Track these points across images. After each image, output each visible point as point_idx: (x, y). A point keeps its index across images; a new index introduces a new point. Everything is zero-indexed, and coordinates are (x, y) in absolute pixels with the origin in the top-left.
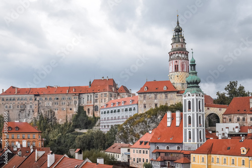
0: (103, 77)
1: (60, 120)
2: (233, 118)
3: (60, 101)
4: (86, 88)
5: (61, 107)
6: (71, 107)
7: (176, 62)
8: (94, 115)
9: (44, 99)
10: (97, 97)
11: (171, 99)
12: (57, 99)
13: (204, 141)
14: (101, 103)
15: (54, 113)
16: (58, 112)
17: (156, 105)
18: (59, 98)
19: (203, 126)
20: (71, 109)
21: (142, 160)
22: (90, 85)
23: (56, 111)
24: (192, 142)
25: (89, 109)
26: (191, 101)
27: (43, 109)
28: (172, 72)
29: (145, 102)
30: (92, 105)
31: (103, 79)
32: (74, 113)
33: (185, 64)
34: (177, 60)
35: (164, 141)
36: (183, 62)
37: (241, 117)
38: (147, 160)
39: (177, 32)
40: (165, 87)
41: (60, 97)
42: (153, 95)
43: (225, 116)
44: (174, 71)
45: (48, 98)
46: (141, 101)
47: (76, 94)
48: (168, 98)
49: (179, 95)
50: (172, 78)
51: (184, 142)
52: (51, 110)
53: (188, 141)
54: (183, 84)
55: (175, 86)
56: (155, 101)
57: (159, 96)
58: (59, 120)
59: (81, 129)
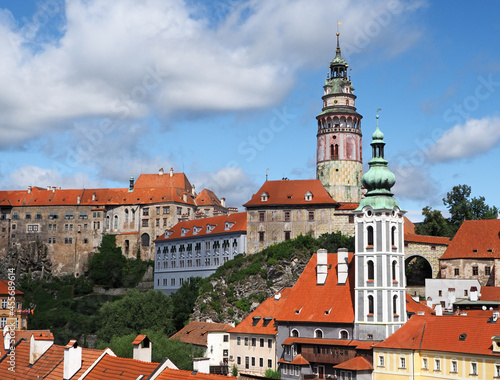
0: (162, 170)
1: (61, 265)
2: (464, 266)
3: (61, 222)
4: (121, 192)
5: (64, 236)
6: (85, 236)
7: (334, 137)
8: (139, 256)
9: (23, 216)
10: (146, 214)
11: (322, 222)
12: (55, 217)
13: (403, 320)
14: (156, 229)
15: (46, 249)
16: (56, 248)
17: (287, 234)
18: (59, 214)
19: (401, 285)
20: (86, 241)
21: (257, 362)
22: (132, 187)
23: (51, 245)
24: (375, 321)
25: (127, 242)
26: (374, 226)
27: (20, 241)
28: (324, 161)
29: (261, 227)
30: (135, 233)
31: (161, 173)
32: (94, 251)
33: (353, 142)
34: (336, 135)
35: (310, 319)
36: (349, 139)
37: (482, 266)
38: (270, 361)
39: (336, 70)
40: (309, 194)
41: (61, 212)
42: (280, 213)
43: (444, 263)
44: (328, 158)
45: (33, 215)
46: (252, 225)
47: (98, 206)
48: (315, 218)
49: (341, 212)
50: (325, 174)
51: (356, 321)
52: (38, 243)
53: (366, 318)
54: (349, 188)
55: (331, 191)
56: (286, 225)
57: (294, 213)
58: (57, 265)
59: (107, 289)
